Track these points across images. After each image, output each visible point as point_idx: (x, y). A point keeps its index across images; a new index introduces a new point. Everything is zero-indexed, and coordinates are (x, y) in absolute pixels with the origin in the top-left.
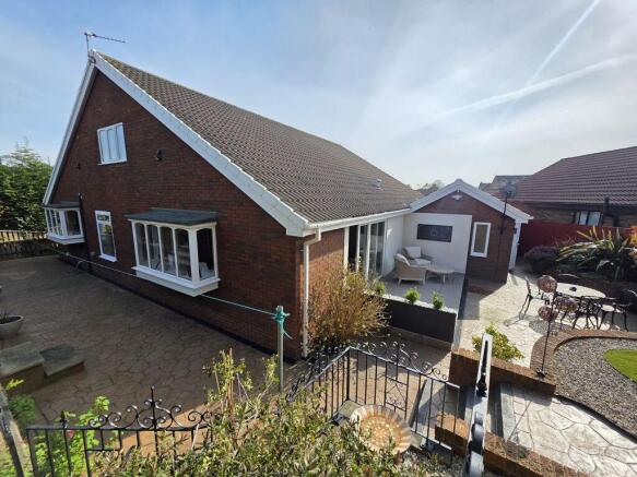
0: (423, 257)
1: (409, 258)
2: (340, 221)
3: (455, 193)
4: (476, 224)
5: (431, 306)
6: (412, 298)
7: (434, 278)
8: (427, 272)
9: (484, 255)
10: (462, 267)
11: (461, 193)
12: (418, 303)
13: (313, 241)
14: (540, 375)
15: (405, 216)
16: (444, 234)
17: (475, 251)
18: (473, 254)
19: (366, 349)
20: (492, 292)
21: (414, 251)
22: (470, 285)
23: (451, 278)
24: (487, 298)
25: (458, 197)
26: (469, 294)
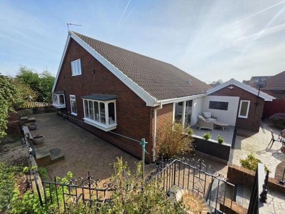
0: (212, 117)
1: (205, 118)
2: (171, 99)
3: (230, 86)
4: (241, 101)
5: (217, 142)
6: (207, 137)
7: (218, 128)
8: (214, 125)
9: (246, 117)
10: (233, 122)
11: (233, 85)
12: (210, 140)
13: (158, 109)
14: (281, 183)
15: (203, 97)
16: (224, 106)
17: (241, 115)
18: (239, 116)
19: (184, 161)
20: (249, 136)
21: (208, 114)
22: (237, 132)
23: (227, 128)
25: (231, 88)
26: (237, 136)
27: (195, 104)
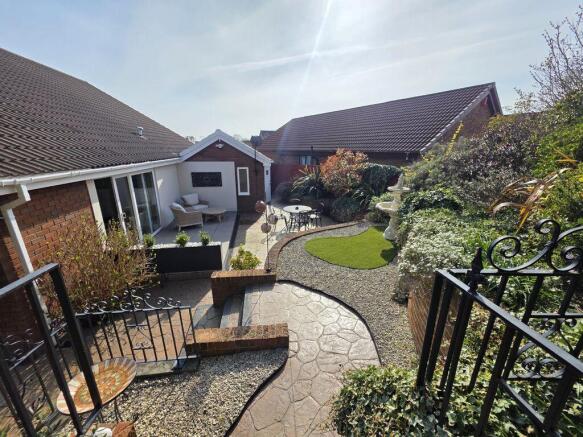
0: (201, 202)
1: (185, 205)
3: (218, 142)
4: (238, 168)
6: (182, 242)
7: (211, 219)
8: (204, 216)
9: (248, 194)
10: (233, 205)
11: (222, 142)
12: (189, 244)
13: (16, 203)
14: (268, 271)
15: (177, 165)
16: (214, 180)
17: (242, 191)
18: (240, 194)
20: (255, 221)
21: (191, 198)
22: (241, 219)
23: (224, 217)
24: (252, 227)
25: (220, 146)
26: (240, 227)
27: (159, 183)
